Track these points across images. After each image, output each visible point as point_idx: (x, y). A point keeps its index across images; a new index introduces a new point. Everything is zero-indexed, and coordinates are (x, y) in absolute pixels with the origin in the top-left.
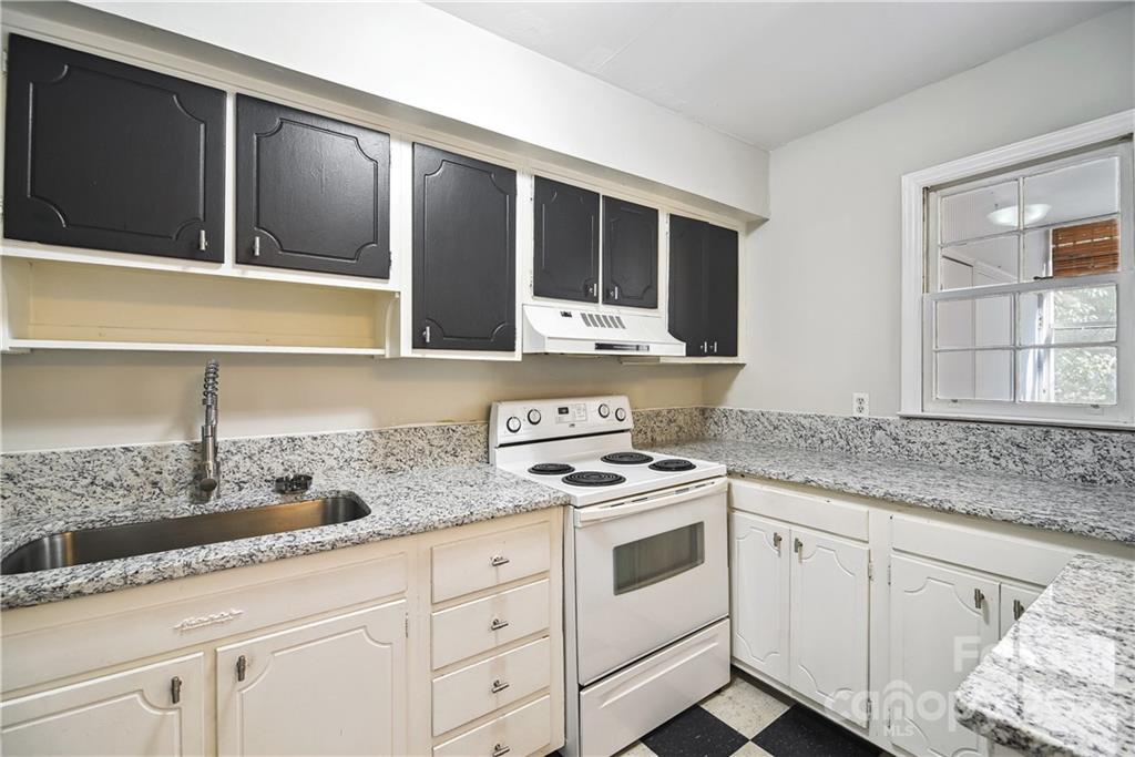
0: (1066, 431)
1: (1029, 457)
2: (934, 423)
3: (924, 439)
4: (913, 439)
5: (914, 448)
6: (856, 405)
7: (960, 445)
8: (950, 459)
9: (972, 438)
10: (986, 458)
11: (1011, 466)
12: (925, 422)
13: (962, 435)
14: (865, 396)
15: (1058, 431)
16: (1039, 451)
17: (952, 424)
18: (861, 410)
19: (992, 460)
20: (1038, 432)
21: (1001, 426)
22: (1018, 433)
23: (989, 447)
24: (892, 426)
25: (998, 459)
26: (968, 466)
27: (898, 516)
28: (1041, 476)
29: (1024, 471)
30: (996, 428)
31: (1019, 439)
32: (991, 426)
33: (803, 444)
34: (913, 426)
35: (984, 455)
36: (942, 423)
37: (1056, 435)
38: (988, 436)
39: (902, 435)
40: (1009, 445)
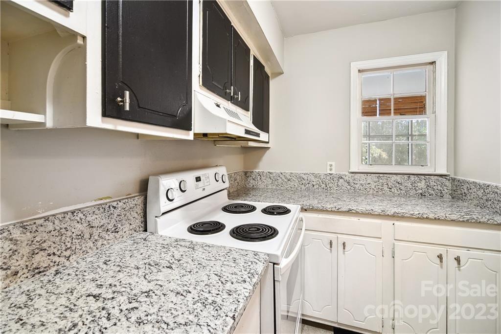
0: (416, 176)
1: (402, 188)
2: (365, 174)
3: (361, 182)
4: (356, 182)
5: (357, 186)
6: (329, 168)
7: (376, 184)
8: (372, 190)
9: (381, 181)
10: (386, 189)
11: (396, 191)
12: (362, 175)
13: (377, 180)
14: (333, 163)
15: (413, 176)
16: (406, 184)
17: (373, 175)
18: (331, 170)
19: (389, 189)
20: (406, 177)
21: (392, 175)
22: (398, 178)
23: (387, 184)
24: (347, 177)
25: (391, 189)
26: (378, 193)
27: (397, 223)
28: (407, 195)
29: (401, 193)
30: (390, 176)
31: (399, 180)
32: (388, 175)
33: (303, 187)
34: (357, 176)
35: (385, 188)
36: (369, 175)
37: (412, 178)
38: (387, 180)
39: (351, 181)
40: (395, 183)
